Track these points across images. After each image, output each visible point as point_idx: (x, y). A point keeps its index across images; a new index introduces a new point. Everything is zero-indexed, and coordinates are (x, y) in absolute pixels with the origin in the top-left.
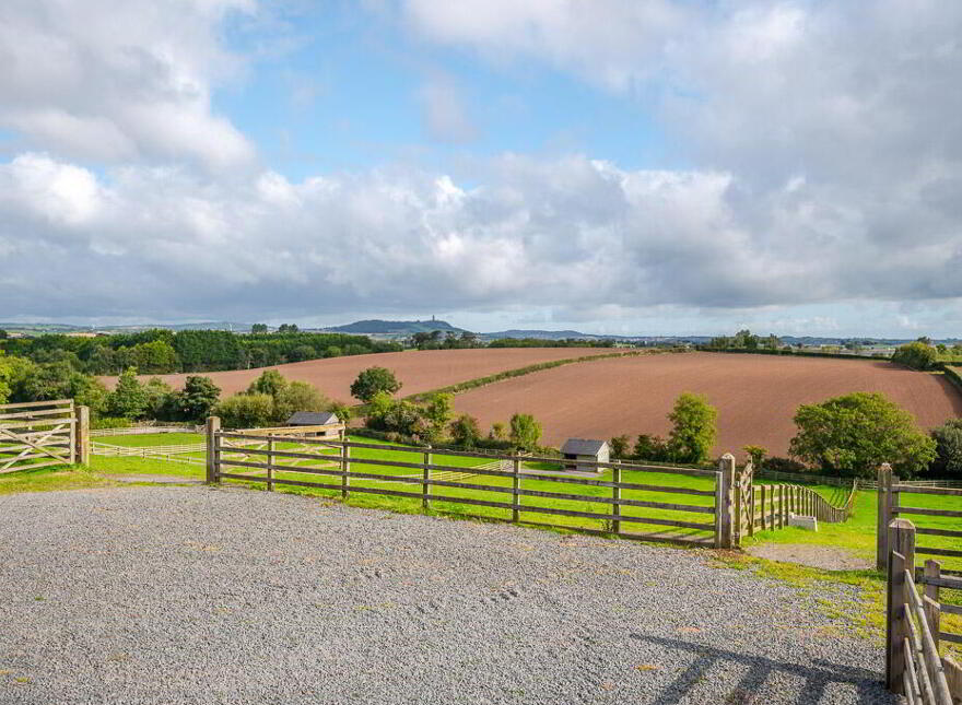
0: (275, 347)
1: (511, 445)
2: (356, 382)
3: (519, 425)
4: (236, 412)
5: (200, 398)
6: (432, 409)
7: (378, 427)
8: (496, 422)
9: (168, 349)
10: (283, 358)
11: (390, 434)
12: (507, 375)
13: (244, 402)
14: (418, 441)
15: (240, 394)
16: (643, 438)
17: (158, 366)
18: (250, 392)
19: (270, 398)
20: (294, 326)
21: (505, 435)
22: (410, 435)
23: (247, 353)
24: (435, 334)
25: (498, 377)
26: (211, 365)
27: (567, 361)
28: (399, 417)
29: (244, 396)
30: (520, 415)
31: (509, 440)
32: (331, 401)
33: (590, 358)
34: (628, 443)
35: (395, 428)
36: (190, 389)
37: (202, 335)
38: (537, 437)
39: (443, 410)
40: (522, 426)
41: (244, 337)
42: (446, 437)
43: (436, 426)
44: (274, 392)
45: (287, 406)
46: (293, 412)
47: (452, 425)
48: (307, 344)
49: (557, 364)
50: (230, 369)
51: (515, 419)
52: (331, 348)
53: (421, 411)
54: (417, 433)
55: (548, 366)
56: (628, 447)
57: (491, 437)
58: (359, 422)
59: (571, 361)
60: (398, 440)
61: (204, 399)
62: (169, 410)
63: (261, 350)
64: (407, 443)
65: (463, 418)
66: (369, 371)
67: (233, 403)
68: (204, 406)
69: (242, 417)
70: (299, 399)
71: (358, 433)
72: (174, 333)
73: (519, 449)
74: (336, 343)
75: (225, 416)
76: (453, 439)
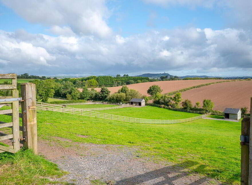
0: (123, 80)
1: (203, 110)
2: (149, 90)
3: (206, 103)
4: (115, 98)
6: (175, 98)
7: (157, 103)
8: (197, 102)
9: (95, 81)
10: (125, 84)
11: (161, 105)
12: (194, 87)
13: (117, 95)
14: (171, 108)
15: (116, 93)
17: (93, 86)
18: (119, 92)
19: (125, 94)
20: (127, 75)
21: (201, 106)
22: (168, 106)
23: (116, 82)
24: (166, 77)
25: (191, 88)
26: (106, 85)
28: (164, 100)
29: (117, 94)
30: (207, 100)
31: (202, 108)
32: (143, 95)
33: (220, 82)
35: (163, 104)
36: (102, 91)
37: (104, 77)
38: (212, 107)
39: (179, 98)
40: (207, 104)
41: (115, 78)
42: (180, 106)
43: (176, 103)
44: (126, 92)
45: (130, 97)
46: (131, 98)
47: (183, 103)
48: (132, 80)
49: (209, 84)
50: (111, 86)
51: (204, 101)
52: (138, 81)
53: (171, 98)
54: (170, 105)
55: (207, 85)
56: (247, 111)
57: (195, 107)
58: (151, 102)
59: (214, 83)
60: (164, 108)
61: (106, 94)
62: (96, 97)
63: (119, 81)
64: (167, 108)
65: (186, 101)
66: (152, 86)
67: (114, 96)
68: (106, 97)
69: (117, 100)
70: (133, 95)
71: (151, 105)
72: (97, 77)
73: (206, 111)
74: (140, 79)
75: (112, 99)
76: (183, 107)
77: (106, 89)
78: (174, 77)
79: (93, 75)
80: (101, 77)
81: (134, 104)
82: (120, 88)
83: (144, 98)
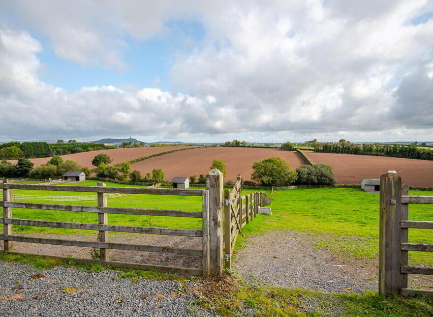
0: (66, 148)
1: (153, 181)
2: (94, 160)
3: (156, 173)
4: (40, 172)
5: (24, 168)
6: (123, 169)
7: (101, 176)
8: (148, 172)
9: (18, 149)
11: (106, 179)
12: (154, 156)
13: (44, 168)
14: (117, 181)
15: (43, 165)
16: (201, 176)
17: (14, 156)
18: (47, 165)
19: (55, 167)
20: (75, 141)
21: (151, 177)
22: (114, 178)
23: (53, 151)
24: (130, 143)
25: (151, 157)
27: (176, 151)
28: (110, 172)
30: (156, 169)
31: (152, 179)
32: (82, 167)
34: (196, 178)
35: (108, 176)
36: (19, 164)
37: (33, 144)
38: (163, 177)
39: (127, 169)
40: (157, 174)
41: (53, 145)
42: (128, 179)
43: (124, 175)
44: (57, 165)
46: (65, 172)
47: (131, 174)
48: (79, 147)
49: (172, 152)
51: (154, 171)
52: (89, 148)
53: (119, 169)
54: (117, 178)
55: (169, 152)
57: (146, 178)
58: (94, 175)
60: (109, 181)
61: (26, 168)
62: (11, 173)
63: (59, 150)
64: (112, 182)
65: (135, 171)
66: (99, 155)
67: (39, 169)
68: (27, 171)
69: (43, 175)
70: (69, 167)
71: (93, 179)
72: (21, 144)
73: (156, 182)
74: (91, 146)
75: (36, 174)
76: (130, 179)
77: (26, 160)
78: (139, 144)
79: (15, 141)
80: (28, 144)
81: (69, 180)
82: (49, 159)
83: (84, 170)
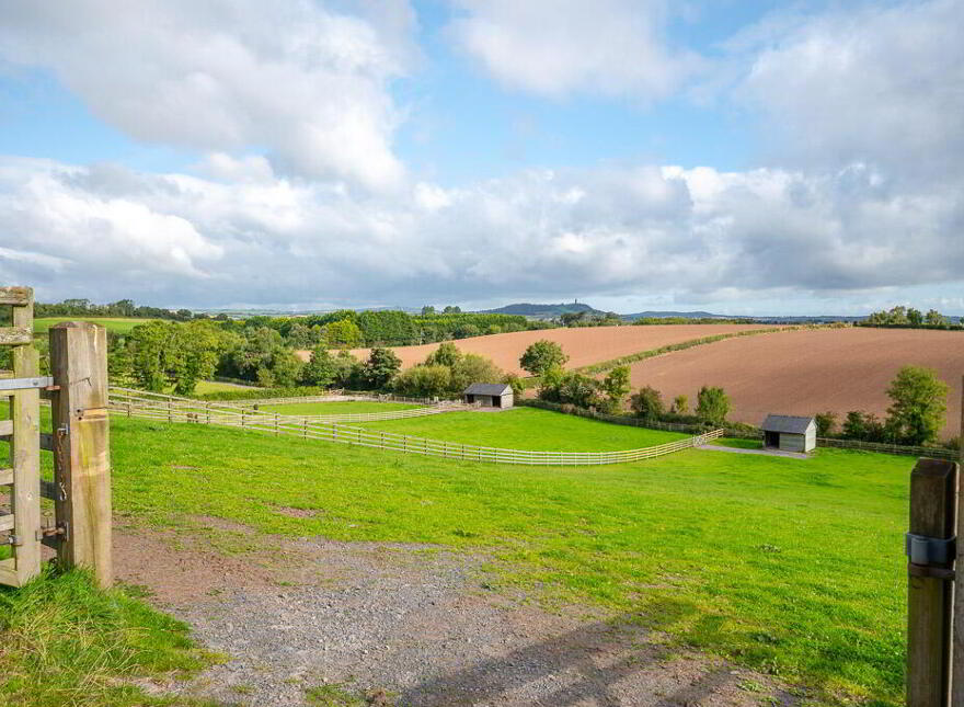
0: (443, 325)
1: (697, 420)
2: (525, 356)
3: (708, 398)
4: (416, 382)
5: (383, 369)
6: (608, 381)
7: (552, 399)
8: (679, 395)
9: (353, 327)
10: (450, 336)
11: (565, 406)
12: (669, 349)
13: (423, 372)
14: (595, 413)
15: (419, 365)
16: (853, 416)
17: (345, 342)
18: (429, 363)
19: (447, 370)
20: (457, 308)
21: (690, 409)
22: (586, 407)
23: (419, 331)
24: (581, 314)
25: (660, 351)
26: (388, 341)
27: (727, 336)
28: (575, 389)
29: (422, 368)
30: (709, 389)
31: (694, 414)
32: (505, 373)
33: (749, 333)
34: (835, 420)
35: (570, 400)
36: (374, 360)
37: (381, 315)
38: (725, 412)
39: (620, 383)
40: (711, 401)
41: (416, 317)
42: (625, 407)
43: (612, 399)
44: (451, 363)
45: (463, 377)
46: (470, 383)
47: (633, 397)
48: (470, 323)
49: (717, 339)
50: (404, 344)
51: (704, 391)
52: (491, 327)
53: (597, 383)
54: (594, 405)
55: (708, 341)
56: (834, 424)
57: (673, 411)
58: (532, 393)
59: (731, 336)
60: (574, 413)
61: (387, 370)
62: (356, 380)
63: (430, 328)
64: (582, 416)
65: (644, 390)
66: (536, 344)
67: (413, 373)
68: (387, 377)
69: (422, 387)
70: (475, 371)
71: (531, 404)
72: (358, 314)
73: (707, 424)
74: (496, 322)
75: (407, 385)
76: (633, 412)
77: (388, 352)
78: (604, 317)
79: (346, 309)
80: (371, 314)
81: (478, 403)
82: (433, 348)
83: (509, 381)
